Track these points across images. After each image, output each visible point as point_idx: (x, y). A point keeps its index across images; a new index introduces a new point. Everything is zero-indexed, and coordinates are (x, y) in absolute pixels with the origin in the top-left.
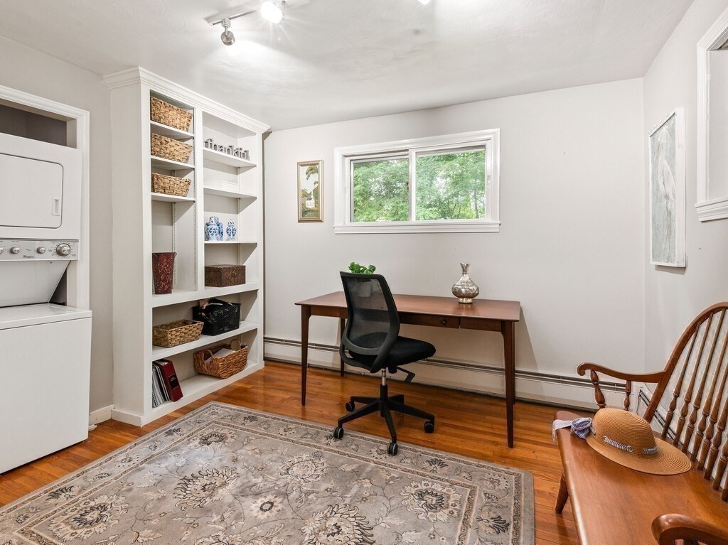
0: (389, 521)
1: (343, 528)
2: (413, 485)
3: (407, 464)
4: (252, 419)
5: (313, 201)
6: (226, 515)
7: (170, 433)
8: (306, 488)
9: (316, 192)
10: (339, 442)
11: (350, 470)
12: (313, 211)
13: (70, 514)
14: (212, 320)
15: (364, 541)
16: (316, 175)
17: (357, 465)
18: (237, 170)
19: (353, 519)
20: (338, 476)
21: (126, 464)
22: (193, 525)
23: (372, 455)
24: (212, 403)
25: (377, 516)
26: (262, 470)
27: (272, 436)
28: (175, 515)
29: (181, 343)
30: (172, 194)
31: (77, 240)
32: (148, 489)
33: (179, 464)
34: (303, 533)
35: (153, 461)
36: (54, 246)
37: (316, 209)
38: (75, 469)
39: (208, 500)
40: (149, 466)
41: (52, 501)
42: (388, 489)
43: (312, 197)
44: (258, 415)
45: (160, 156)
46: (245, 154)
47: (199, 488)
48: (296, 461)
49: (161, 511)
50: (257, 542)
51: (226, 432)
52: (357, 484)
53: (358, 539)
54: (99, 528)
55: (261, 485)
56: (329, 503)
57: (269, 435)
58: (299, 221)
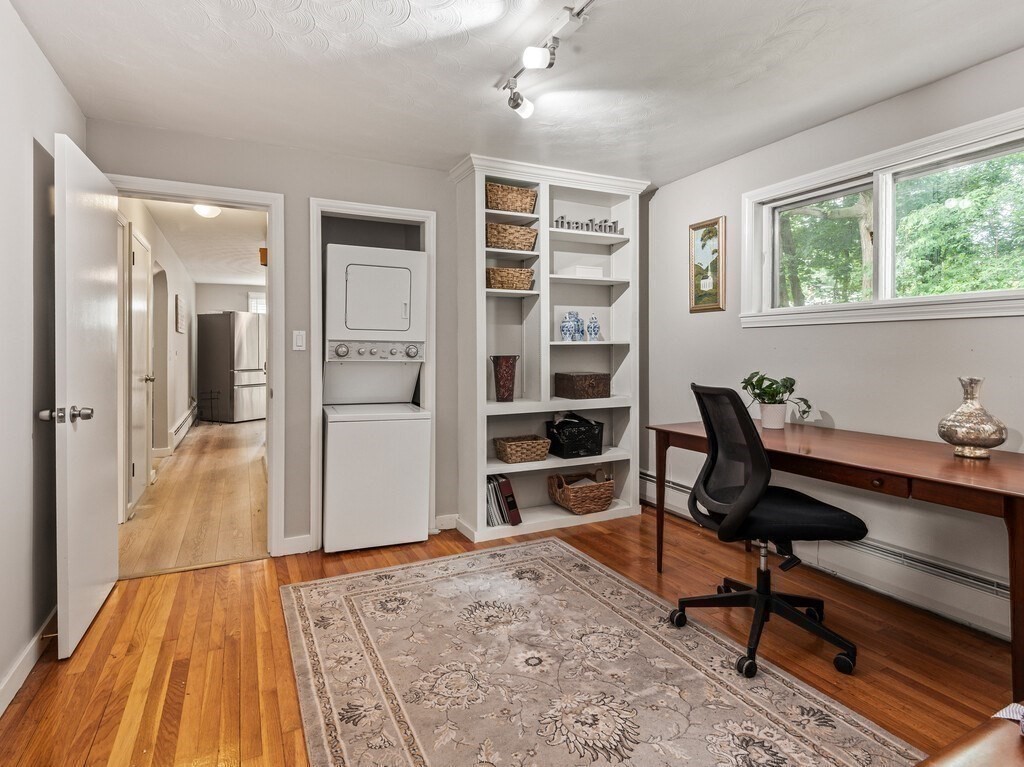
0: (668, 747)
1: (601, 724)
2: (745, 724)
3: (759, 697)
4: (584, 568)
5: (710, 280)
6: (490, 651)
7: (493, 556)
8: (589, 663)
9: (715, 265)
10: (674, 630)
11: (662, 667)
12: (710, 294)
13: (380, 597)
14: (563, 439)
15: (616, 749)
16: (715, 240)
17: (677, 666)
18: (610, 249)
19: (622, 721)
20: (639, 667)
21: (441, 572)
22: (458, 647)
23: (710, 664)
24: (552, 538)
25: (656, 734)
26: (554, 624)
27: (593, 594)
28: (449, 631)
29: (523, 460)
30: (512, 288)
31: (423, 342)
32: (443, 600)
33: (482, 588)
34: (551, 705)
35: (463, 577)
36: (402, 348)
37: (714, 291)
38: (406, 563)
39: (484, 631)
40: (458, 580)
41: (376, 582)
42: (700, 711)
43: (709, 273)
44: (593, 565)
45: (498, 247)
46: (614, 227)
47: (484, 616)
48: (601, 630)
49: (441, 623)
50: (501, 689)
51: (546, 572)
52: (659, 686)
53: (610, 744)
54: (391, 616)
55: (543, 639)
56: (604, 690)
57: (589, 591)
58: (692, 311)
